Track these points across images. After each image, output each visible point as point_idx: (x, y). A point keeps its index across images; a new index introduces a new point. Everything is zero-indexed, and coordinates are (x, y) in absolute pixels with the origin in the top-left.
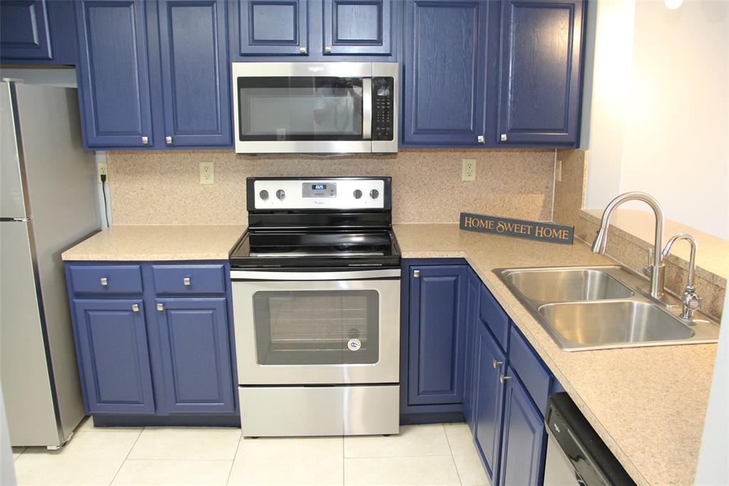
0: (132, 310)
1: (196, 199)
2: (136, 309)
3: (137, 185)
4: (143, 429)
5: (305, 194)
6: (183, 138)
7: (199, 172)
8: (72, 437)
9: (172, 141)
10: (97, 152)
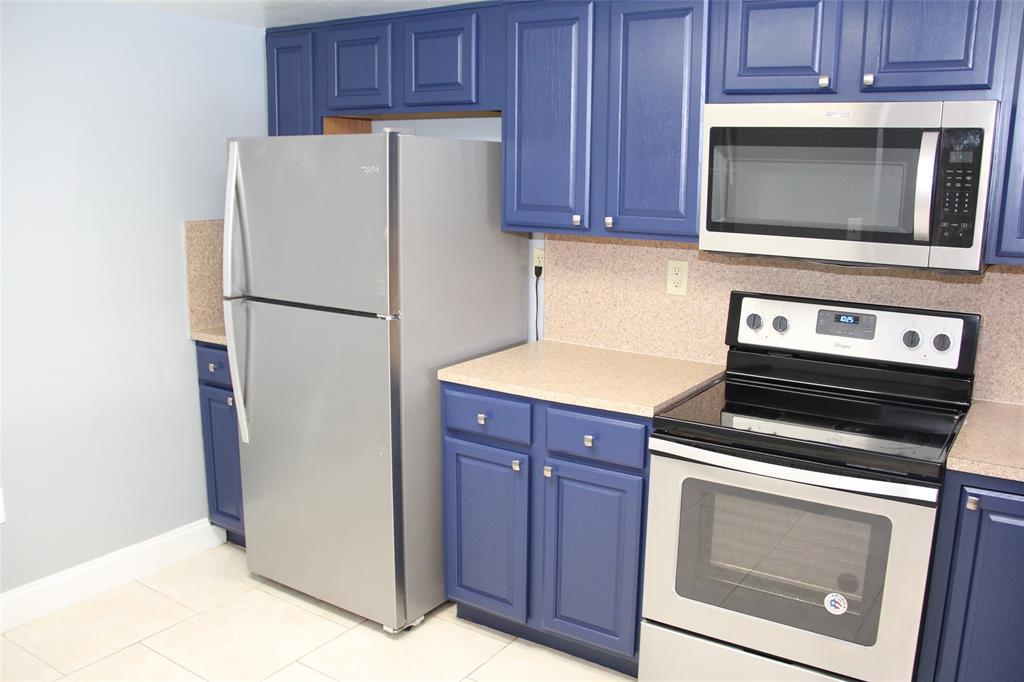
0: (511, 467)
1: (658, 316)
2: (516, 468)
3: (580, 286)
4: (515, 640)
5: (821, 329)
6: (629, 222)
7: (666, 275)
8: (423, 622)
9: (613, 224)
10: (536, 234)
